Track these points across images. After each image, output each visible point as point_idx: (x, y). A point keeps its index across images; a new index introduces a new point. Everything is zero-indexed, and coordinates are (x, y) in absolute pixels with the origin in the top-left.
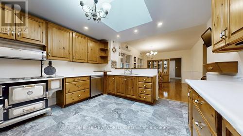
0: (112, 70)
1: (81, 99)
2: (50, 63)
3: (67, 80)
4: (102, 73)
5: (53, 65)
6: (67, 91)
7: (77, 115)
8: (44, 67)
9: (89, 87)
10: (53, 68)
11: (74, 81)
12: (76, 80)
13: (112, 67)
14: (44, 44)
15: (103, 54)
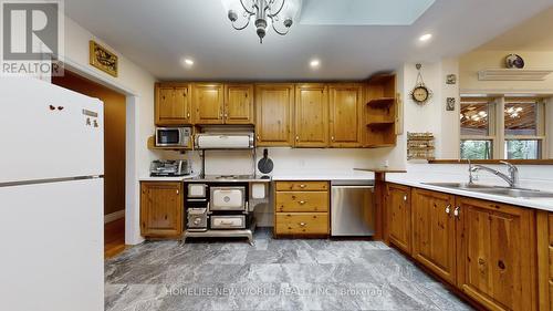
0: (408, 166)
1: (307, 232)
2: (266, 152)
3: (279, 186)
4: (371, 176)
5: (269, 157)
6: (278, 208)
7: (279, 265)
8: (258, 160)
9: (326, 208)
10: (270, 160)
11: (291, 189)
12: (296, 186)
13: (409, 158)
14: (252, 122)
15: (379, 118)
